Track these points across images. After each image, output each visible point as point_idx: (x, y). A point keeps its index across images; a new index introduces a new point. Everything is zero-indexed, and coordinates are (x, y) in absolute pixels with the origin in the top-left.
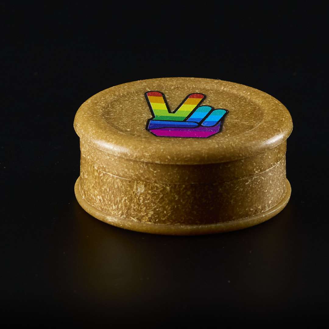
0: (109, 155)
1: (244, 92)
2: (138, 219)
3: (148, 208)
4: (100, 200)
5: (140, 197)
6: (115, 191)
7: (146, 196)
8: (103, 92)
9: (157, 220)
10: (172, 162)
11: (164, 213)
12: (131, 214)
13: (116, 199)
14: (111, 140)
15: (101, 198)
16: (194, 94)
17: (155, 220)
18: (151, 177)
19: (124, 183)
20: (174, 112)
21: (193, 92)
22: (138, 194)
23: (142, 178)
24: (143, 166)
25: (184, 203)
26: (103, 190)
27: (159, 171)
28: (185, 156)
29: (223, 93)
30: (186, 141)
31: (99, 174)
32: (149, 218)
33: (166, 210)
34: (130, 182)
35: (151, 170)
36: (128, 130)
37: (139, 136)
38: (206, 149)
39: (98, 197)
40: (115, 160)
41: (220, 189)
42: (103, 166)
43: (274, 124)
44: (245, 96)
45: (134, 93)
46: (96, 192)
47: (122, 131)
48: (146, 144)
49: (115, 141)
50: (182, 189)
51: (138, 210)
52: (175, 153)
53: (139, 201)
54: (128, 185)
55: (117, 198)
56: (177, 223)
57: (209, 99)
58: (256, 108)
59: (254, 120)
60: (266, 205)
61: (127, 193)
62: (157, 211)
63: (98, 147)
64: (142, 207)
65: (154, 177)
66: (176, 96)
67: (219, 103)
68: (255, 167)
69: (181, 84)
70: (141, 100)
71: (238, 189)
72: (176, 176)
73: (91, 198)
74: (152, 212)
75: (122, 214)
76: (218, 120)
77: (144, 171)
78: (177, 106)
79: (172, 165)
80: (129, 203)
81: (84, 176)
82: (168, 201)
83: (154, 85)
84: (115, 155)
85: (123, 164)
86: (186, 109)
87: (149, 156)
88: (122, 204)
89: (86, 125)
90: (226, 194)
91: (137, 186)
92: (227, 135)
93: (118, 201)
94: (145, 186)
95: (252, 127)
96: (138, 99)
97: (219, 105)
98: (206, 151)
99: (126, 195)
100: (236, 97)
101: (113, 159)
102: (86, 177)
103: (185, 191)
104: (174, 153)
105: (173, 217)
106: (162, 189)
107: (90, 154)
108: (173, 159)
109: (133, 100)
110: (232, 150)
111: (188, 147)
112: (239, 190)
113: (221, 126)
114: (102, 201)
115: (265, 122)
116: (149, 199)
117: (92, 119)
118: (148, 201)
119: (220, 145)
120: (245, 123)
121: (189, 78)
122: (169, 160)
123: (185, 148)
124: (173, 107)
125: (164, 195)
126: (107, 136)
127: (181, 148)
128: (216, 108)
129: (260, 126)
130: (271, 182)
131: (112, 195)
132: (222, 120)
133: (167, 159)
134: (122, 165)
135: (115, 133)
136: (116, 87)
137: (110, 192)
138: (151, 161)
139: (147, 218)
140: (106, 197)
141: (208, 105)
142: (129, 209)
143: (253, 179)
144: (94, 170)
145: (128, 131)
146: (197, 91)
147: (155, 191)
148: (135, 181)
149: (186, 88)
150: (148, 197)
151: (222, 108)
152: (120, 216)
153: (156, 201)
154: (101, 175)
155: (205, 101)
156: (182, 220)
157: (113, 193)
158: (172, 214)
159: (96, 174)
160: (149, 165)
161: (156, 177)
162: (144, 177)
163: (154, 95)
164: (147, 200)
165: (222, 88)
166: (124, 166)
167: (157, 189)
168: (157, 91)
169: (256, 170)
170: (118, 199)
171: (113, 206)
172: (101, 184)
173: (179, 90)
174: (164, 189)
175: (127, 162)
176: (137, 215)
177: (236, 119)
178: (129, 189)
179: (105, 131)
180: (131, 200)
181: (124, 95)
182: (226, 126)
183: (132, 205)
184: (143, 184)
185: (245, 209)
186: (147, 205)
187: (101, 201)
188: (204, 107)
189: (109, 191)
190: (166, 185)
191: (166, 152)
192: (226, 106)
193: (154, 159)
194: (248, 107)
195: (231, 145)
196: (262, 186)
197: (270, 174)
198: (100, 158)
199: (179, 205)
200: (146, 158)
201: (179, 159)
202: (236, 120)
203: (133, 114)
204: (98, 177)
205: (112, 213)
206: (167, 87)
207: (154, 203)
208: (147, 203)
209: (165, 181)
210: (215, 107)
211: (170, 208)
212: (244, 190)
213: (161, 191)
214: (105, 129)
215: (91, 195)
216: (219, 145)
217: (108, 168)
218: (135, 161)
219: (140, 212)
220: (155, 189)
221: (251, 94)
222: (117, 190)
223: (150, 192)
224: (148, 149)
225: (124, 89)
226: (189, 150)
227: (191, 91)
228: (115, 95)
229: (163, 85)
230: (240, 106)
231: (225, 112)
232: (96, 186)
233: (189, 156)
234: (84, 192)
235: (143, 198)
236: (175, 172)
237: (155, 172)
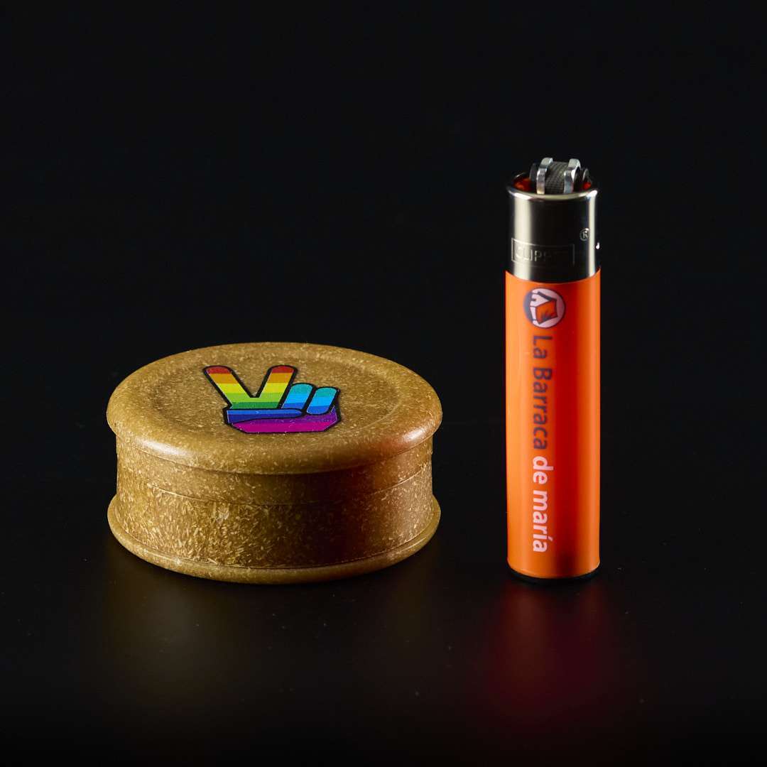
0: (177, 465)
1: (354, 359)
2: (219, 560)
3: (235, 543)
4: (157, 534)
5: (222, 526)
6: (182, 520)
7: (232, 525)
8: (140, 371)
9: (249, 561)
10: (282, 470)
11: (260, 549)
12: (208, 553)
13: (184, 531)
14: (180, 443)
15: (159, 531)
16: (276, 366)
17: (247, 561)
18: (247, 495)
19: (197, 507)
20: (258, 396)
21: (274, 365)
22: (220, 523)
23: (233, 498)
24: (234, 479)
25: (291, 532)
26: (162, 519)
27: (260, 485)
28: (300, 461)
29: (320, 362)
30: (297, 438)
31: (155, 495)
32: (237, 559)
33: (263, 545)
34: (206, 504)
35: (248, 485)
36: (200, 426)
37: (220, 434)
38: (330, 449)
39: (154, 529)
40: (188, 473)
41: (345, 510)
42: (167, 484)
43: (419, 404)
44: (357, 366)
45: (186, 370)
46: (150, 522)
47: (191, 428)
48: (238, 445)
49: (188, 444)
50: (287, 512)
51: (219, 546)
52: (285, 457)
53: (222, 533)
54: (203, 509)
55: (185, 529)
56: (282, 564)
57: (304, 373)
58: (379, 382)
59: (386, 401)
60: (410, 531)
61: (202, 522)
62: (249, 547)
63: (160, 455)
64: (226, 542)
65: (252, 495)
66: (252, 372)
67: (321, 379)
68: (400, 471)
69: (252, 352)
70: (200, 380)
71: (371, 509)
72: (286, 492)
73: (142, 532)
74: (242, 549)
75: (194, 554)
76: (329, 403)
77: (237, 487)
78: (259, 387)
79: (281, 476)
80: (204, 537)
81: (127, 499)
82: (265, 532)
83: (213, 357)
84: (190, 465)
85: (201, 478)
86: (274, 390)
87: (245, 463)
88: (193, 539)
89: (133, 423)
90: (353, 517)
91: (217, 509)
92: (353, 425)
93: (188, 534)
94: (231, 509)
95: (386, 412)
96: (196, 379)
97: (322, 381)
98: (331, 452)
99: (199, 524)
100: (343, 368)
101: (184, 472)
102: (131, 499)
103: (292, 514)
104: (282, 457)
105: (275, 554)
106: (257, 513)
107: (143, 466)
108: (283, 466)
109: (188, 380)
110: (369, 448)
111: (303, 446)
112: (373, 510)
113: (338, 413)
114: (160, 535)
115: (405, 403)
116: (236, 530)
117: (141, 413)
118: (236, 533)
119: (350, 441)
120: (372, 406)
121: (262, 343)
122: (276, 468)
123: (298, 447)
124: (254, 388)
125: (260, 521)
126: (173, 436)
127: (293, 449)
128: (319, 386)
129: (399, 408)
130: (416, 496)
131: (178, 526)
132: (336, 402)
133: (274, 466)
134: (199, 480)
135: (184, 433)
136: (158, 362)
137: (174, 521)
138: (248, 471)
139: (234, 558)
140: (168, 528)
141: (305, 381)
142: (205, 546)
143: (392, 491)
144: (145, 489)
145: (200, 428)
146: (281, 362)
147: (246, 516)
148: (215, 503)
149: (262, 359)
150: (235, 527)
151: (327, 385)
152: (190, 557)
153: (248, 531)
154: (158, 496)
155: (297, 377)
156: (288, 559)
157: (178, 523)
158: (273, 550)
159: (149, 494)
160: (244, 477)
161: (254, 495)
162: (235, 496)
163: (218, 372)
164: (234, 531)
165: (318, 356)
166: (202, 481)
167: (249, 514)
168: (219, 366)
169: (401, 477)
170: (187, 530)
171: (180, 542)
172: (159, 510)
173: (253, 363)
174: (261, 513)
175: (209, 475)
176: (218, 555)
177: (355, 401)
178: (204, 514)
179: (167, 430)
180: (208, 532)
181: (172, 374)
182: (345, 412)
183: (209, 539)
184: (226, 507)
185: (381, 538)
186: (234, 538)
187: (158, 536)
188: (300, 385)
189: (172, 520)
190: (264, 507)
191: (271, 456)
192: (332, 382)
193: (253, 467)
194: (366, 382)
195: (366, 440)
196: (404, 503)
197: (415, 484)
198: (162, 473)
199: (284, 537)
200: (241, 467)
201: (293, 466)
202: (357, 403)
203: (197, 402)
204: (154, 500)
205: (178, 553)
206: (232, 358)
207: (245, 535)
208: (234, 535)
209: (269, 500)
210: (317, 384)
211: (269, 541)
212: (379, 510)
213: (255, 517)
214: (167, 427)
215: (142, 527)
216: (348, 441)
217: (176, 487)
218: (222, 473)
219: (223, 549)
220: (246, 513)
221: (365, 362)
222: (185, 517)
223: (238, 518)
224: (242, 453)
225: (171, 365)
226: (304, 451)
227: (271, 363)
228: (160, 375)
229: (227, 356)
230: (355, 380)
231: (335, 391)
232: (150, 513)
233: (306, 460)
234: (129, 524)
235: (228, 528)
236: (285, 485)
237: (254, 487)
